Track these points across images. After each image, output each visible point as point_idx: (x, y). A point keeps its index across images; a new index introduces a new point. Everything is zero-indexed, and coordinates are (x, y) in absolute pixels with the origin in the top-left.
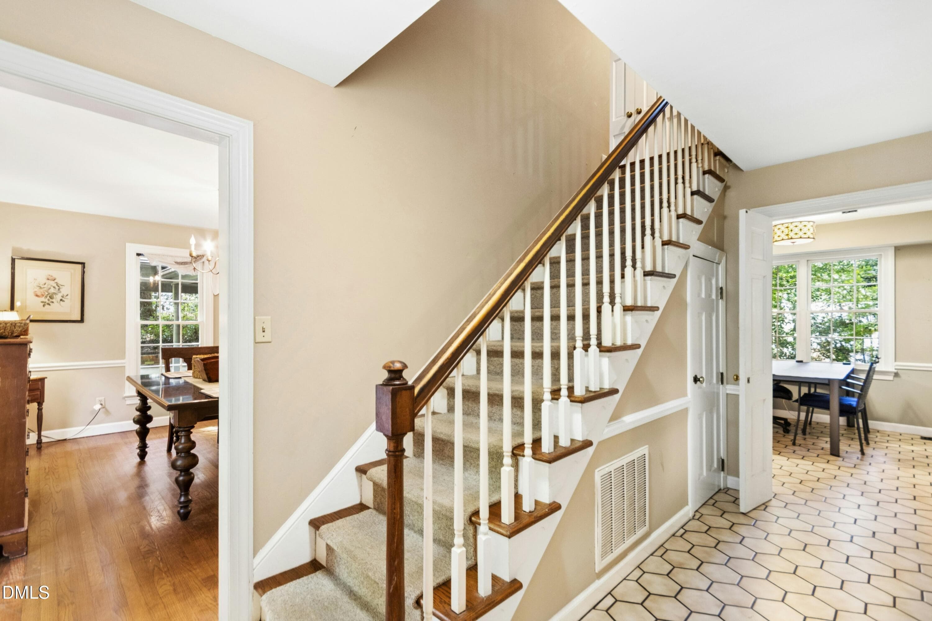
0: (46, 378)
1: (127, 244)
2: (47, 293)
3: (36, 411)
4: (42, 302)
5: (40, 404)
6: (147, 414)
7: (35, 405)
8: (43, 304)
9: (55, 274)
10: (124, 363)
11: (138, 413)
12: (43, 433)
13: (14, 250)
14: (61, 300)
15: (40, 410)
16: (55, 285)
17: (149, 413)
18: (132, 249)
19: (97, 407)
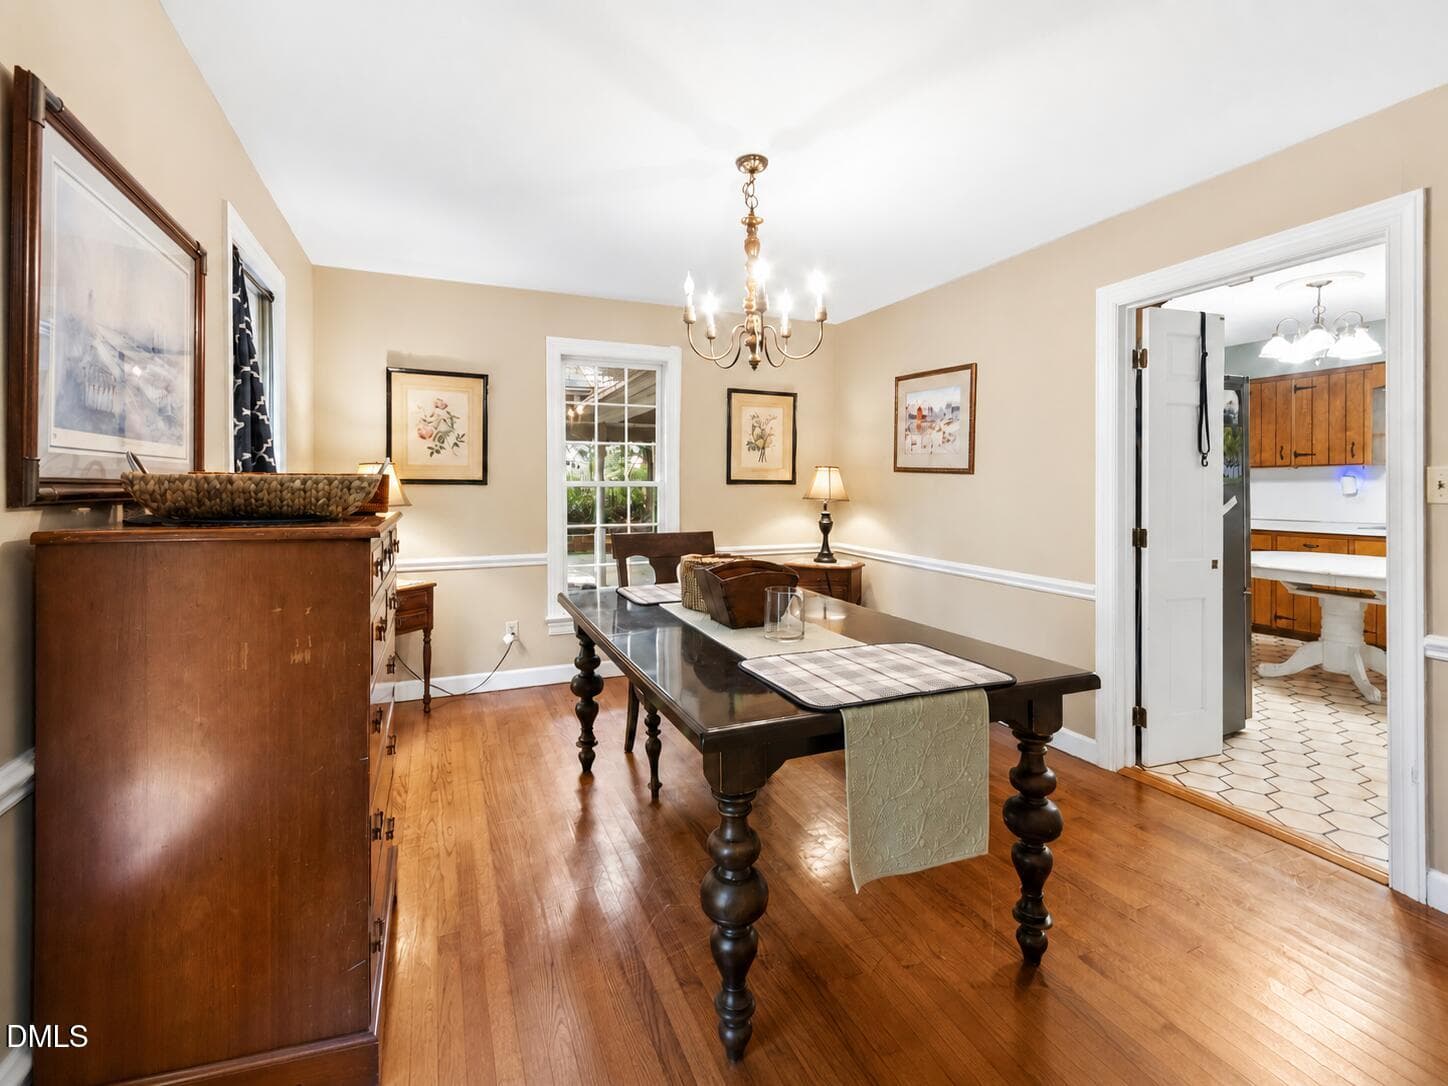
0: (435, 585)
1: (548, 338)
2: (435, 432)
3: (422, 644)
4: (429, 448)
5: (427, 629)
6: (593, 673)
7: (420, 634)
8: (431, 451)
9: (446, 397)
10: (546, 559)
11: (579, 672)
12: (432, 681)
13: (391, 356)
14: (456, 444)
15: (427, 642)
16: (446, 416)
17: (597, 672)
18: (556, 345)
19: (508, 639)
